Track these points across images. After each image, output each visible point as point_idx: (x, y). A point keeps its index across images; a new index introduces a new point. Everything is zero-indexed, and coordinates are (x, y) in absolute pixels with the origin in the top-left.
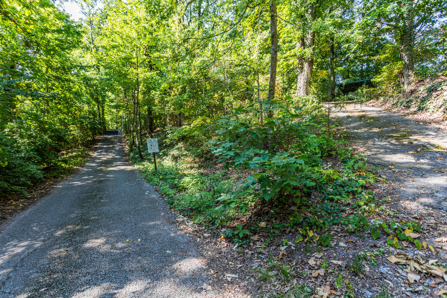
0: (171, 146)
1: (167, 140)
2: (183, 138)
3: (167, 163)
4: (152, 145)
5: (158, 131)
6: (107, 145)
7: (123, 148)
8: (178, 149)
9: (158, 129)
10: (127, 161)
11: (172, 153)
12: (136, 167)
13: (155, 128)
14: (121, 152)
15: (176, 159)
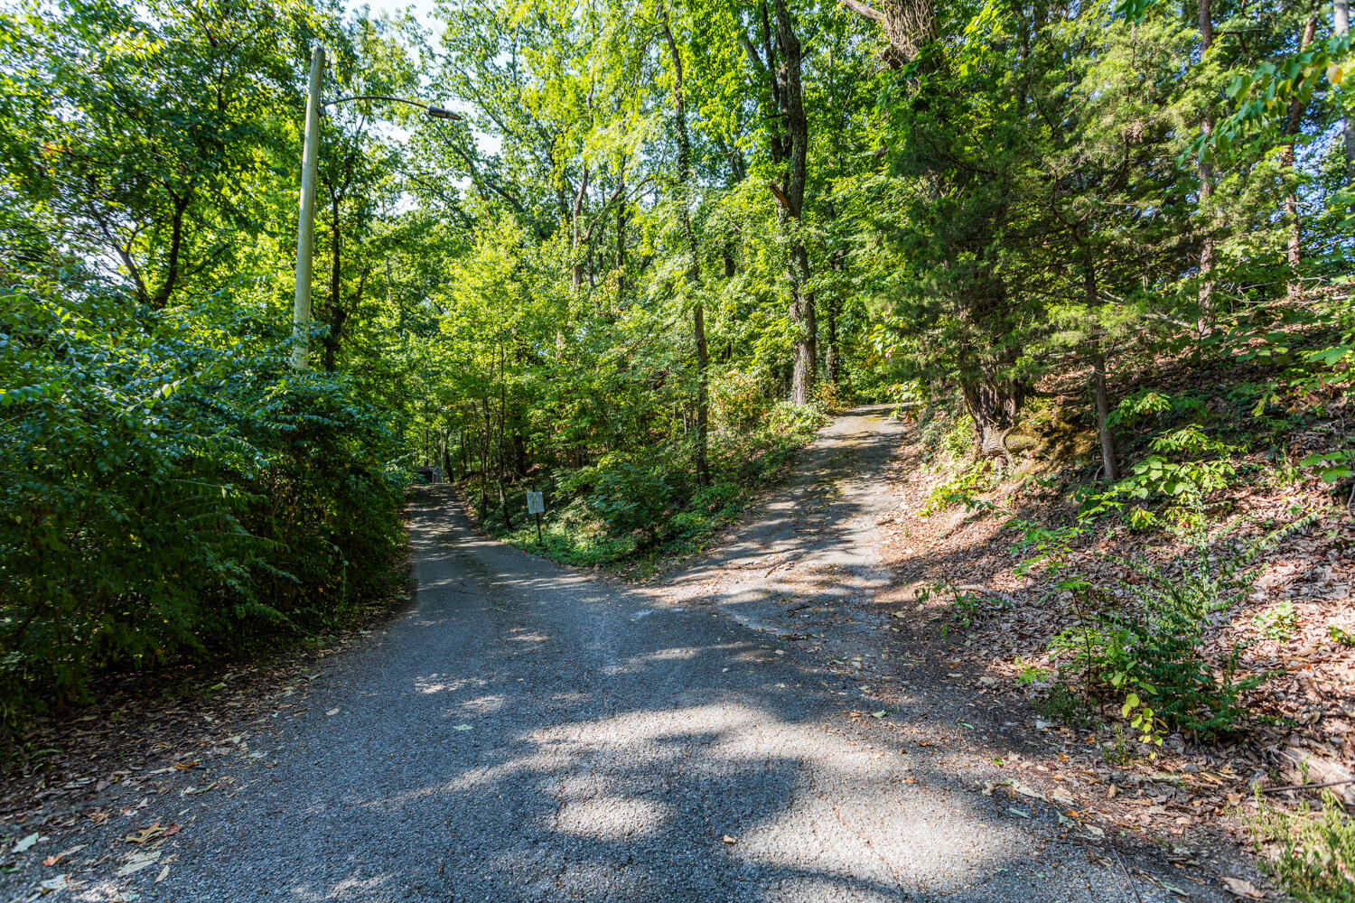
0: (565, 502)
1: (557, 494)
2: (585, 489)
3: (557, 529)
4: (534, 502)
5: (536, 471)
6: (428, 506)
7: (463, 512)
8: (575, 507)
9: (536, 466)
10: (480, 535)
11: (565, 517)
12: (505, 541)
13: (530, 465)
14: (461, 519)
15: (570, 525)
